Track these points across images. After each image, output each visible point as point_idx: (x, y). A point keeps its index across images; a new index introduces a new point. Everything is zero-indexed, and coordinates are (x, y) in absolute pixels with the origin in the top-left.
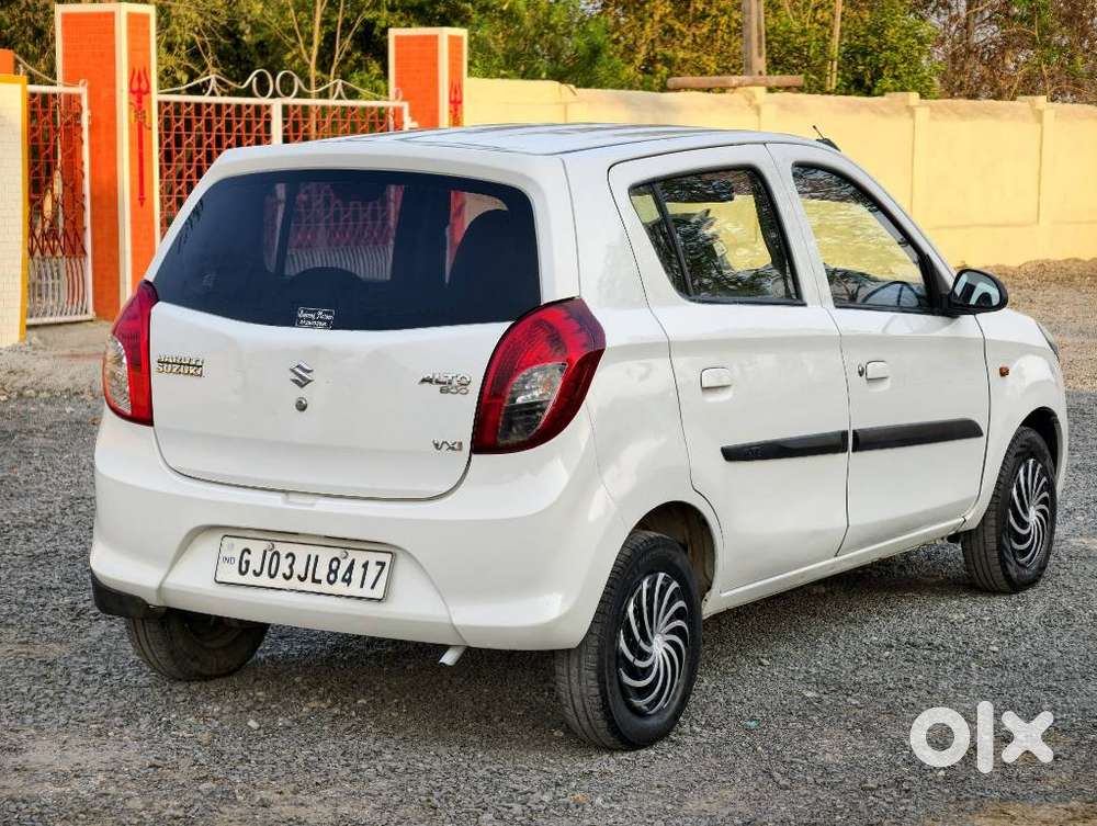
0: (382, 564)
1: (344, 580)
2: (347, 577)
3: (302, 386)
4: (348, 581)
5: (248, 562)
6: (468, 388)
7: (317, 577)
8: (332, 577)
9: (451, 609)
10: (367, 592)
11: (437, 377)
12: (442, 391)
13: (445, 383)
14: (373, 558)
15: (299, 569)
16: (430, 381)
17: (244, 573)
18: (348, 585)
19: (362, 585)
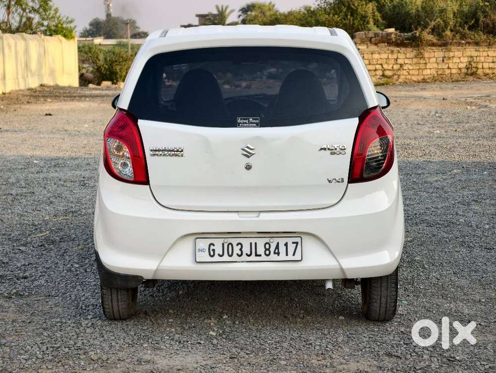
0: (297, 243)
1: (275, 253)
2: (277, 251)
3: (248, 157)
4: (278, 254)
5: (214, 250)
6: (346, 151)
7: (258, 254)
8: (267, 252)
9: (341, 261)
10: (290, 257)
11: (329, 147)
12: (331, 154)
13: (332, 150)
14: (290, 241)
15: (246, 250)
16: (325, 149)
17: (212, 256)
18: (278, 255)
19: (287, 255)
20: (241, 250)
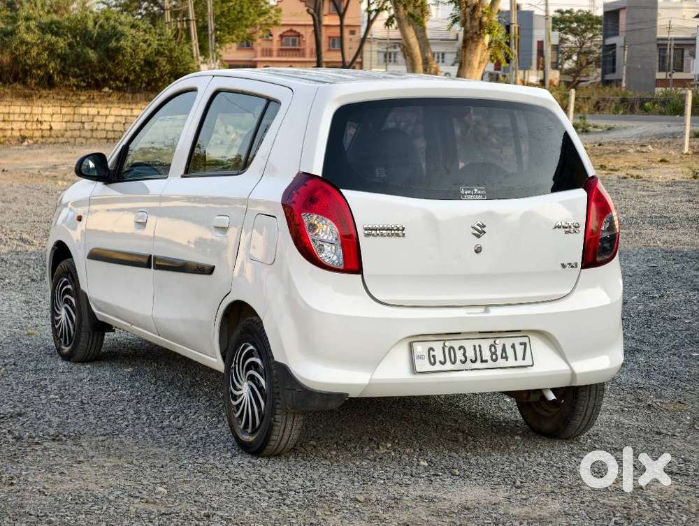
0: (525, 344)
1: (502, 358)
2: (504, 355)
3: (479, 237)
4: (506, 358)
5: (434, 356)
6: (579, 229)
7: (484, 359)
8: (494, 357)
9: (572, 364)
10: (520, 362)
11: (563, 224)
12: (566, 233)
13: (566, 228)
14: (517, 341)
15: (470, 354)
16: (559, 227)
17: (433, 364)
18: (507, 360)
19: (516, 359)
20: (464, 355)
